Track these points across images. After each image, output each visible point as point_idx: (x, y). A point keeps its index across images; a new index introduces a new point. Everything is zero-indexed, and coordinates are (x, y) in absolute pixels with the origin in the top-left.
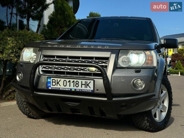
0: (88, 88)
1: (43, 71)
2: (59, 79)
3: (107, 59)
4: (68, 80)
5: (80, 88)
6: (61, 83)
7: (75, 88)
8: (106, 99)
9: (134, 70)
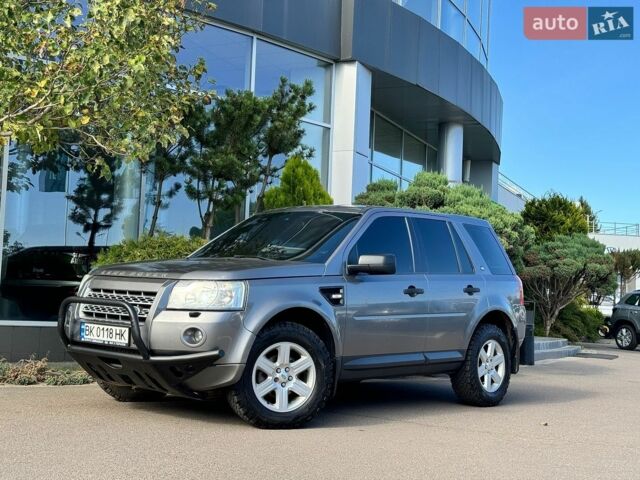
0: (123, 341)
1: (85, 313)
2: (92, 325)
3: (154, 294)
4: (101, 327)
5: (113, 340)
6: (94, 332)
7: (109, 339)
8: (141, 358)
9: (188, 313)
